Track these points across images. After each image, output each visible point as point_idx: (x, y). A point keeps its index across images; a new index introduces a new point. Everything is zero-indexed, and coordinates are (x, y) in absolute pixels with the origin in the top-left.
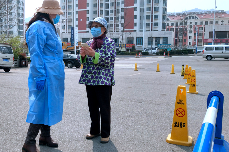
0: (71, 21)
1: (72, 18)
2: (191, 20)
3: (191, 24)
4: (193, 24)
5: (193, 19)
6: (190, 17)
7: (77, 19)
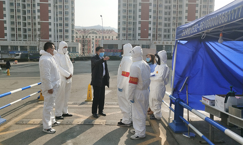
2: (93, 35)
3: (93, 38)
4: (94, 37)
5: (94, 34)
6: (92, 32)
7: (139, 29)
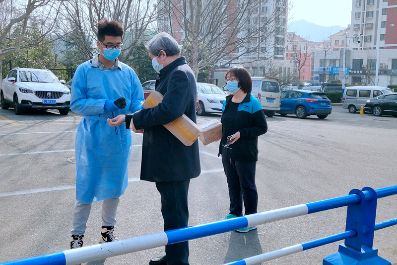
0: (372, 28)
1: (374, 21)
7: (383, 24)
